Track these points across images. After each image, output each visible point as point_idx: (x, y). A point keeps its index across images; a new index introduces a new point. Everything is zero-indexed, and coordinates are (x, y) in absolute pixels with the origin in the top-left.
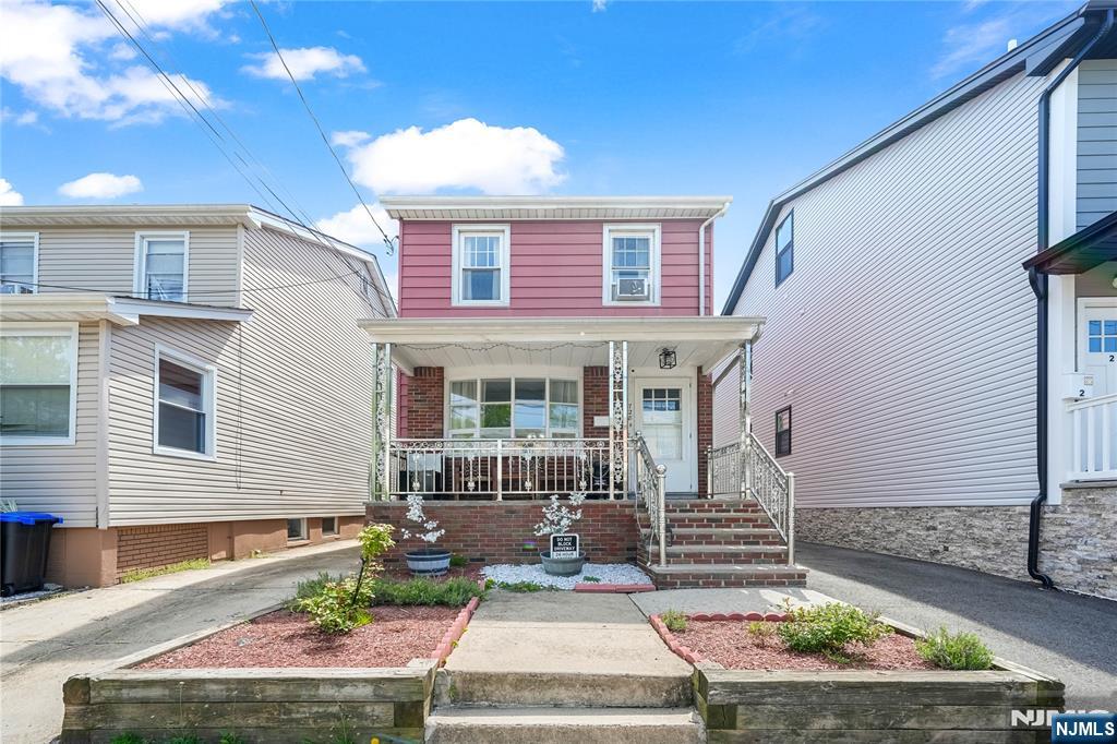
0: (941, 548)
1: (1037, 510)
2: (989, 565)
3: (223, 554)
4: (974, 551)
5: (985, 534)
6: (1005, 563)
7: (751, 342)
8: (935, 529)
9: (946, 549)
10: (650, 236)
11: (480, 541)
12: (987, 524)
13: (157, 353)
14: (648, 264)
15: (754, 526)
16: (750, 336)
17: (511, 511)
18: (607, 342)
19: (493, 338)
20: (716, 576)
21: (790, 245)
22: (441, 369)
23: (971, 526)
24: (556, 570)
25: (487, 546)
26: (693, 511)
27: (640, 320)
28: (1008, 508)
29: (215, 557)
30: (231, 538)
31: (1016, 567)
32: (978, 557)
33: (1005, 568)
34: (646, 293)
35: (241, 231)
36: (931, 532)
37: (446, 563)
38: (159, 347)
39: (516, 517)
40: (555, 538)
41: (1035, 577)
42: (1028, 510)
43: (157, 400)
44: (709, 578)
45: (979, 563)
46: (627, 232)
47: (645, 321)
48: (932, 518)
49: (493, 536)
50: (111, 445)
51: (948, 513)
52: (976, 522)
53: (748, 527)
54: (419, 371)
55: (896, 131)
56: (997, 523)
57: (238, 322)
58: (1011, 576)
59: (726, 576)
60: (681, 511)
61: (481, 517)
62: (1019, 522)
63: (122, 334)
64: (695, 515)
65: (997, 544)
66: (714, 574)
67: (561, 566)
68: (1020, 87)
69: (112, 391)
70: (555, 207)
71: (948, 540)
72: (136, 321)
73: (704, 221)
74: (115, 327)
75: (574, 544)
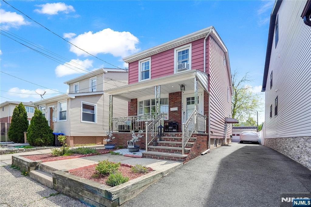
3: (101, 143)
4: (307, 158)
9: (301, 156)
10: (189, 48)
11: (126, 142)
13: (82, 103)
14: (189, 57)
19: (130, 90)
20: (157, 155)
22: (137, 99)
23: (306, 146)
26: (176, 136)
27: (158, 79)
29: (98, 143)
30: (102, 140)
32: (307, 161)
34: (186, 67)
35: (104, 74)
36: (299, 148)
38: (82, 102)
40: (128, 142)
43: (82, 111)
44: (155, 156)
46: (181, 49)
47: (159, 78)
48: (299, 142)
50: (71, 121)
51: (302, 140)
54: (132, 100)
57: (103, 94)
59: (159, 156)
60: (172, 136)
63: (73, 100)
64: (176, 137)
66: (156, 155)
69: (71, 111)
71: (301, 152)
72: (74, 97)
73: (205, 38)
74: (72, 99)
75: (132, 144)
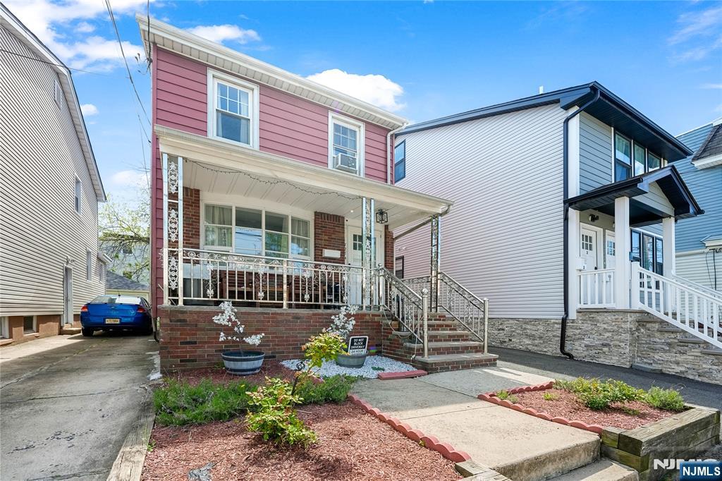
0: (507, 340)
1: (564, 321)
2: (536, 348)
4: (527, 342)
5: (534, 333)
6: (545, 347)
7: (441, 215)
8: (503, 330)
9: (510, 340)
10: (357, 130)
11: (271, 341)
12: (535, 328)
14: (355, 149)
15: (450, 330)
16: (440, 211)
17: (297, 317)
18: (361, 198)
20: (458, 362)
21: (403, 160)
22: (197, 192)
23: (525, 329)
24: (352, 363)
25: (278, 345)
28: (547, 320)
31: (553, 349)
32: (529, 344)
33: (545, 350)
34: (357, 169)
36: (501, 331)
37: (259, 363)
39: (301, 322)
40: (353, 339)
41: (564, 354)
42: (560, 321)
45: (530, 347)
46: (343, 121)
48: (501, 324)
49: (282, 337)
51: (511, 322)
52: (529, 327)
53: (447, 330)
55: (482, 113)
56: (541, 328)
58: (549, 354)
59: (462, 362)
61: (273, 322)
62: (553, 327)
65: (541, 338)
66: (456, 361)
67: (356, 360)
68: (546, 115)
70: (297, 85)
71: (511, 336)
73: (390, 131)
75: (364, 344)
